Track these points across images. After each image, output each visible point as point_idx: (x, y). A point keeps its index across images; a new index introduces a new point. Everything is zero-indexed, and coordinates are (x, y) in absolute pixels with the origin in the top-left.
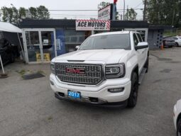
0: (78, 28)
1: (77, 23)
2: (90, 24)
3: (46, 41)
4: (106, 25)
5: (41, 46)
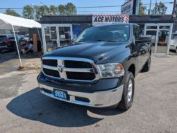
0: (94, 24)
1: (94, 19)
2: (107, 20)
3: (63, 36)
4: (125, 19)
5: (58, 41)
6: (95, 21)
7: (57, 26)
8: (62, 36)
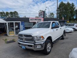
4: (42, 20)
5: (14, 28)
6: (31, 20)
7: (14, 22)
8: (16, 26)
